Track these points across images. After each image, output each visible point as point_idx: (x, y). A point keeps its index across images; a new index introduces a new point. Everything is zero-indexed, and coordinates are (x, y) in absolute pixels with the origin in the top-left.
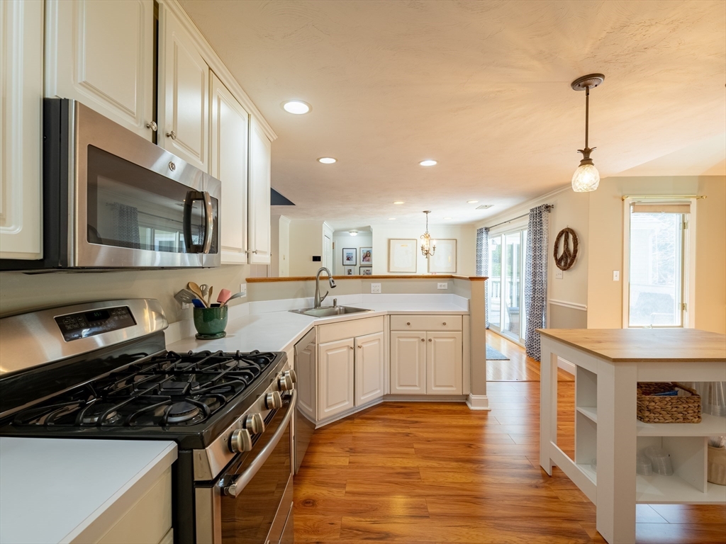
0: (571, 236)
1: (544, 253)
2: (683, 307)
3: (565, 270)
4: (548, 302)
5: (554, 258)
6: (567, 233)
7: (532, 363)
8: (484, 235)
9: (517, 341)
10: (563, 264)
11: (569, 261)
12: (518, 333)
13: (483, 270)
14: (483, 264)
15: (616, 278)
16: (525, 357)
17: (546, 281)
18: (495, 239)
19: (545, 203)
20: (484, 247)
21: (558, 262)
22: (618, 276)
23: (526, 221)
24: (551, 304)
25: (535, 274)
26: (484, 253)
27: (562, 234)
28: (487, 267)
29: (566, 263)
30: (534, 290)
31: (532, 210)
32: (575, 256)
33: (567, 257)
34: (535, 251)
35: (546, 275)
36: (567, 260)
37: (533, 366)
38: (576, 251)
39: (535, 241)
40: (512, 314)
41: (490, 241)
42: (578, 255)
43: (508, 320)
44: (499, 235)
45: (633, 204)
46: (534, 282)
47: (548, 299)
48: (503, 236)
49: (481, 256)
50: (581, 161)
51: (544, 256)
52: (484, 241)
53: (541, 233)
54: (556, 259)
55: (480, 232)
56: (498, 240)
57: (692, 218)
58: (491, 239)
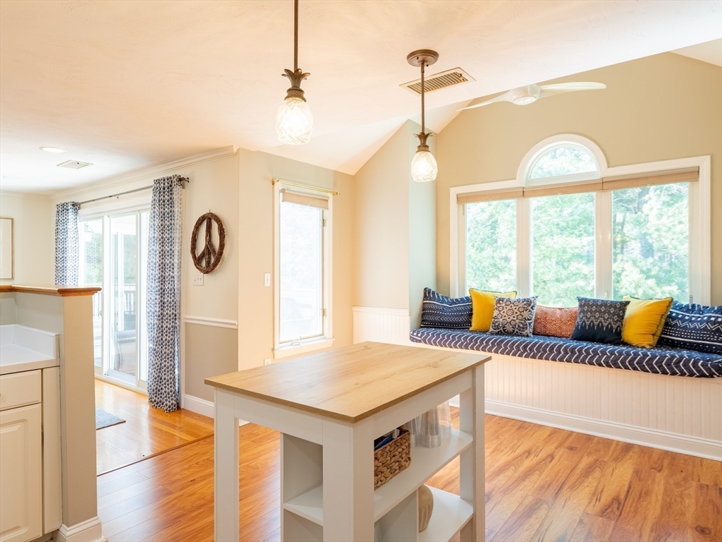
0: (215, 226)
1: (176, 248)
2: (324, 313)
3: (207, 272)
4: (183, 321)
5: (191, 256)
6: (210, 219)
7: (161, 417)
8: (71, 215)
9: (133, 384)
10: (204, 264)
11: (213, 260)
12: (133, 372)
13: (69, 273)
14: (69, 264)
15: (268, 283)
16: (145, 408)
17: (179, 290)
18: (89, 223)
19: (178, 173)
20: (70, 235)
21: (198, 261)
22: (269, 280)
23: (148, 197)
24: (186, 323)
25: (162, 280)
26: (70, 244)
27: (203, 221)
28: (76, 269)
29: (208, 263)
30: (162, 304)
31: (157, 182)
32: (221, 253)
33: (209, 254)
34: (163, 244)
35: (179, 281)
36: (209, 259)
37: (163, 422)
38: (222, 246)
39: (163, 229)
40: (121, 342)
41: (81, 225)
42: (225, 251)
43: (113, 353)
44: (99, 216)
45: (283, 191)
46: (162, 292)
47: (183, 316)
48: (106, 218)
49: (64, 250)
50: (289, 90)
51: (176, 252)
52: (71, 225)
53: (171, 217)
54: (194, 257)
55: (63, 209)
56: (95, 225)
57: (329, 214)
58: (83, 223)
